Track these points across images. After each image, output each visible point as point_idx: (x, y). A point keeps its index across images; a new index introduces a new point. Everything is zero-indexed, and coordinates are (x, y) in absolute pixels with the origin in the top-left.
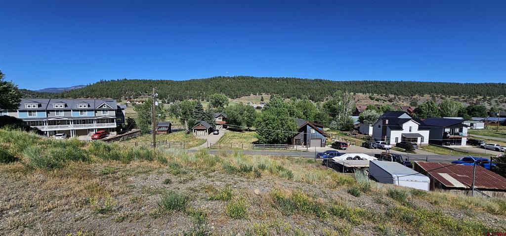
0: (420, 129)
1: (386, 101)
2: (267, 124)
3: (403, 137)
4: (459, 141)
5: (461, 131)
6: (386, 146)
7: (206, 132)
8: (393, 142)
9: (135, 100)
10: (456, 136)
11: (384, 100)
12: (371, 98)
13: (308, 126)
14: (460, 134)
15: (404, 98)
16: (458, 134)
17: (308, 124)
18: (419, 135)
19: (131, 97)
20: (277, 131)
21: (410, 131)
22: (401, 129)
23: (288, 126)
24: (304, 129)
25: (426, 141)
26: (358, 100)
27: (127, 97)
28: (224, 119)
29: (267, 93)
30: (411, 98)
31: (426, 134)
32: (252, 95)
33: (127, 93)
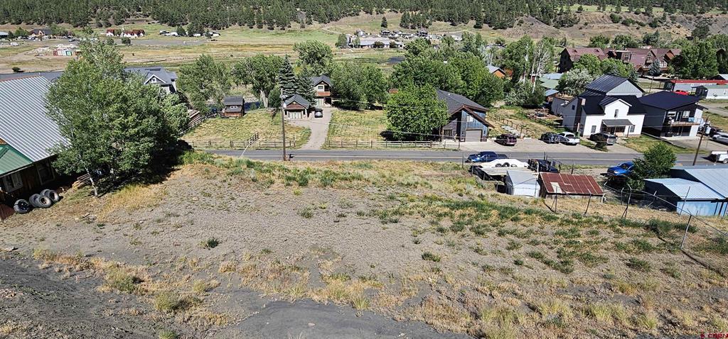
0: (631, 112)
1: (642, 25)
2: (404, 112)
3: (603, 125)
4: (686, 130)
5: (692, 115)
6: (571, 141)
7: (304, 113)
8: (587, 132)
9: (122, 27)
10: (683, 123)
11: (640, 24)
12: (613, 19)
13: (463, 112)
14: (690, 119)
15: (683, 17)
16: (686, 120)
17: (464, 109)
18: (628, 122)
19: (111, 20)
20: (418, 122)
21: (615, 116)
22: (601, 112)
23: (435, 115)
24: (458, 116)
25: (638, 131)
26: (586, 24)
27: (101, 21)
28: (327, 88)
29: (394, 8)
30: (699, 18)
31: (638, 120)
32: (362, 13)
33: (98, 11)
